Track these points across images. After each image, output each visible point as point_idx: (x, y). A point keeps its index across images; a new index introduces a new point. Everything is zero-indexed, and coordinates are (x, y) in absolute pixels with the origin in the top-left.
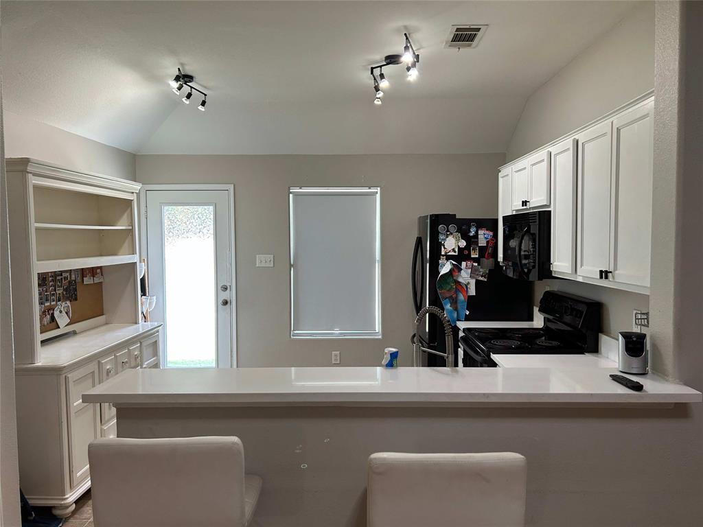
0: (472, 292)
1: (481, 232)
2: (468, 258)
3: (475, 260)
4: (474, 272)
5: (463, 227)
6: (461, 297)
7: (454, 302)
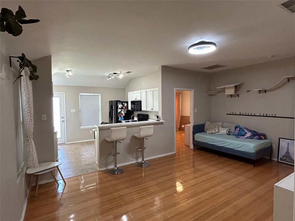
0: (124, 115)
1: (125, 104)
2: (123, 109)
3: (124, 109)
4: (124, 111)
5: (122, 103)
6: (122, 116)
7: (121, 117)
